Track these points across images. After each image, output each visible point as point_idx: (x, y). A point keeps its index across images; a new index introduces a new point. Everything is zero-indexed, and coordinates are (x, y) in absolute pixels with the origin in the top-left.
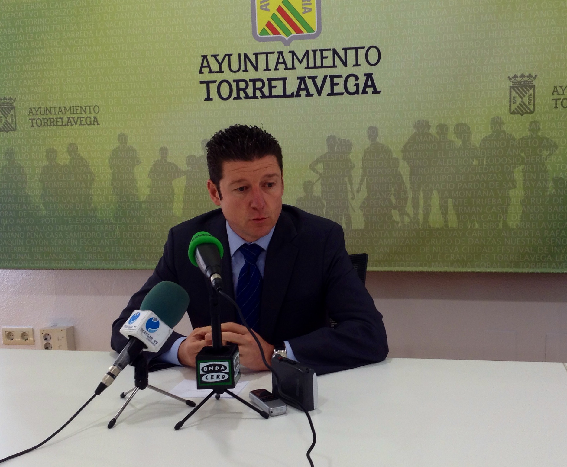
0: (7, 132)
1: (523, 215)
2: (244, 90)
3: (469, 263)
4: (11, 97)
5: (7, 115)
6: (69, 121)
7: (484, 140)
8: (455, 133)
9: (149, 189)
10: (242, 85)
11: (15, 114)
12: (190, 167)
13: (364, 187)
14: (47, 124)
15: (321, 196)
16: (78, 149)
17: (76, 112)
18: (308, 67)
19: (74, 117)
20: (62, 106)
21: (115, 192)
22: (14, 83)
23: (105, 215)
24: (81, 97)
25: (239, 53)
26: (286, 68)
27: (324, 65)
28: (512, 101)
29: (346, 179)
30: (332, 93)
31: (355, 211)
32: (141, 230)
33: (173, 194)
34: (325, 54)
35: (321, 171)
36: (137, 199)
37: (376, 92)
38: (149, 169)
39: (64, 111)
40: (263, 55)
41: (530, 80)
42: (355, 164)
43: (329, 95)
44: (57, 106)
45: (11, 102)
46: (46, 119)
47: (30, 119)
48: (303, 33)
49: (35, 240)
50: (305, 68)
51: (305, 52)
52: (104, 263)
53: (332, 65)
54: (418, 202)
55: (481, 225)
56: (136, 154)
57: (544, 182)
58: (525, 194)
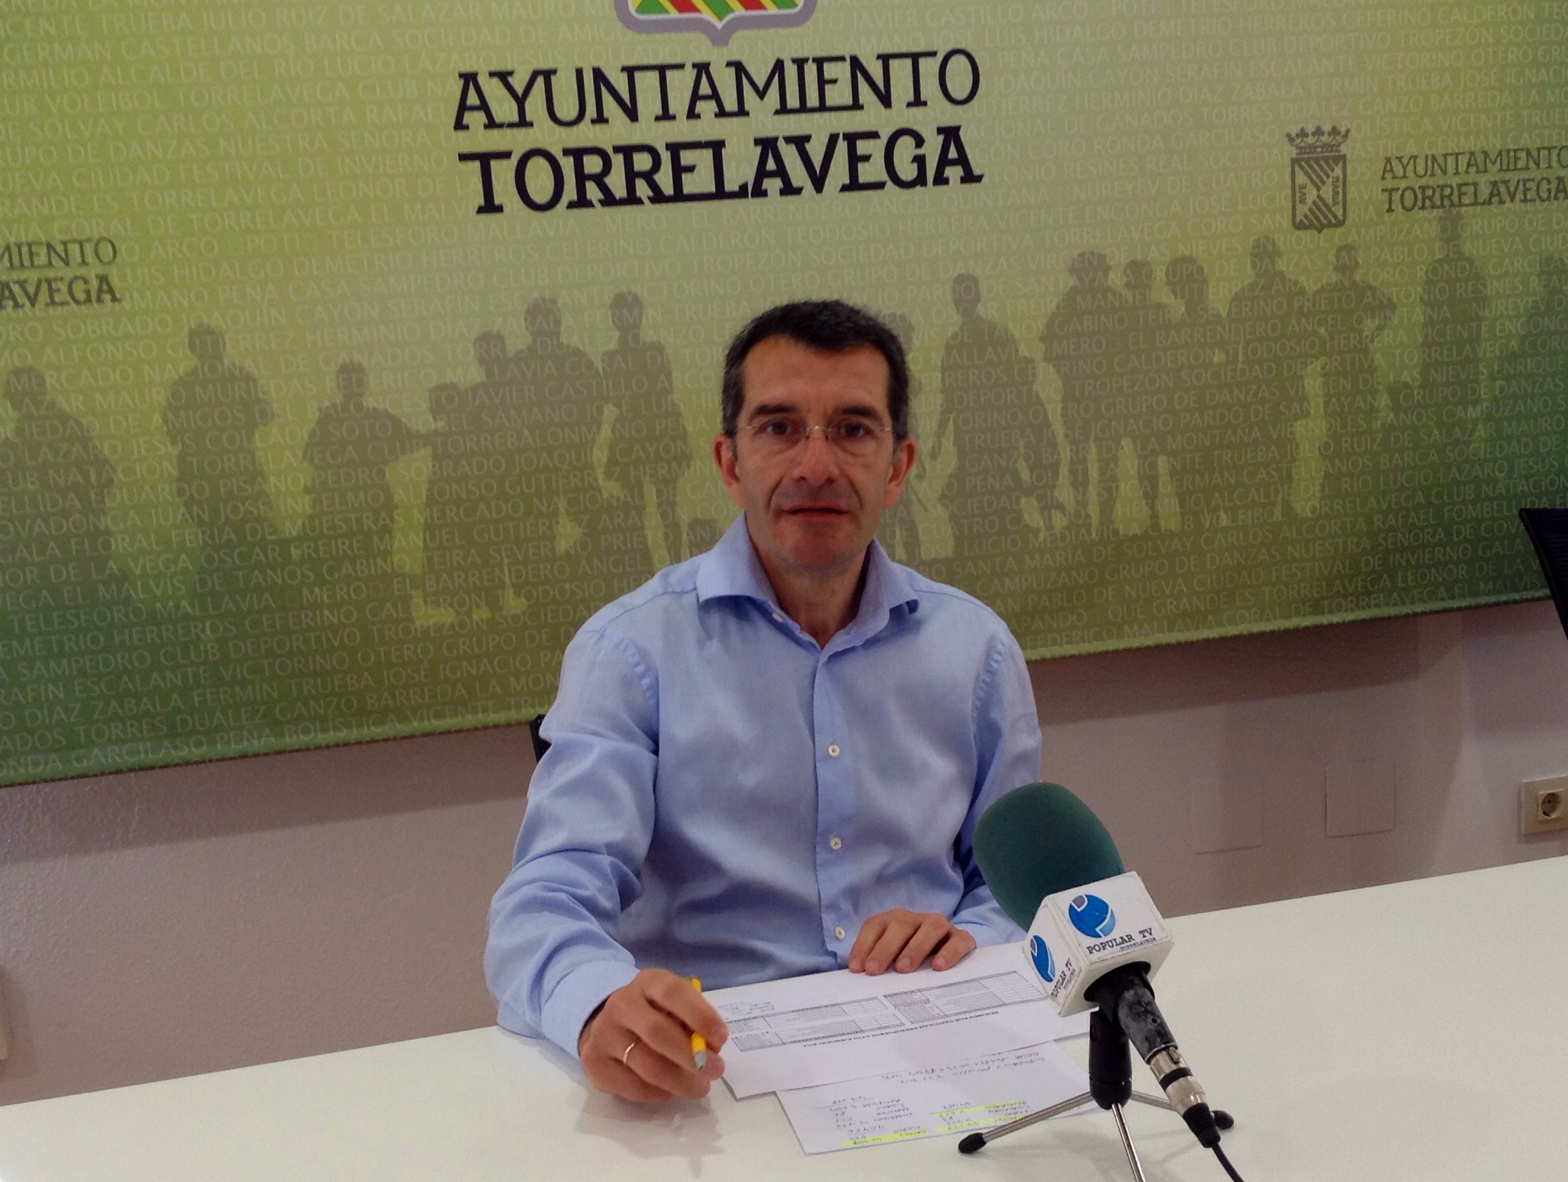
1: (1327, 482)
6: (7, 294)
7: (1238, 298)
8: (1169, 283)
9: (307, 498)
10: (592, 164)
12: (441, 419)
13: (948, 444)
16: (48, 385)
17: (32, 262)
18: (783, 110)
19: (23, 278)
21: (193, 519)
23: (159, 593)
24: (45, 211)
25: (579, 65)
26: (722, 113)
27: (829, 102)
28: (1298, 195)
30: (854, 185)
31: (926, 510)
32: (292, 627)
33: (390, 506)
34: (830, 71)
36: (270, 534)
37: (970, 177)
40: (651, 72)
41: (1334, 142)
43: (844, 188)
48: (762, 9)
50: (774, 111)
51: (771, 66)
52: (167, 748)
53: (849, 102)
54: (1085, 472)
55: (1234, 519)
56: (256, 391)
57: (1369, 397)
58: (1330, 429)
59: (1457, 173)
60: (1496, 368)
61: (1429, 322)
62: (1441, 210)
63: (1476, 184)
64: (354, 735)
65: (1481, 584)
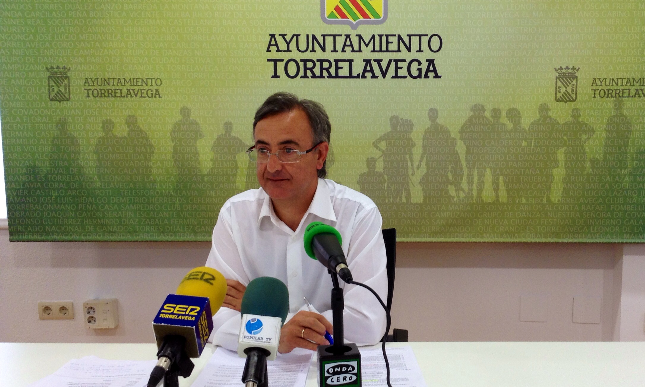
0: (60, 102)
1: (564, 191)
2: (311, 69)
3: (516, 235)
4: (64, 66)
5: (60, 84)
6: (129, 93)
7: (532, 124)
8: (507, 117)
9: (211, 162)
10: (310, 65)
11: (69, 82)
13: (423, 164)
14: (105, 95)
15: (383, 172)
16: (138, 122)
17: (137, 84)
18: (374, 51)
19: (134, 89)
20: (122, 77)
21: (176, 165)
22: (69, 52)
23: (164, 188)
24: (142, 69)
25: (308, 33)
26: (353, 51)
27: (389, 49)
28: (558, 89)
29: (407, 156)
30: (396, 76)
31: (414, 186)
32: (203, 202)
33: (237, 167)
34: (391, 39)
35: (384, 149)
36: (199, 172)
37: (437, 76)
38: (212, 143)
39: (123, 82)
40: (331, 37)
41: (573, 72)
42: (416, 143)
43: (393, 77)
44: (116, 77)
45: (65, 71)
46: (104, 89)
47: (85, 89)
48: (370, 18)
49: (88, 213)
50: (371, 51)
51: (371, 36)
52: (162, 236)
53: (397, 50)
54: (473, 179)
55: (528, 200)
56: (199, 128)
57: (582, 162)
58: (566, 173)
59: (622, 85)
60: (634, 156)
61: (607, 138)
62: (615, 98)
63: (629, 90)
65: (625, 235)
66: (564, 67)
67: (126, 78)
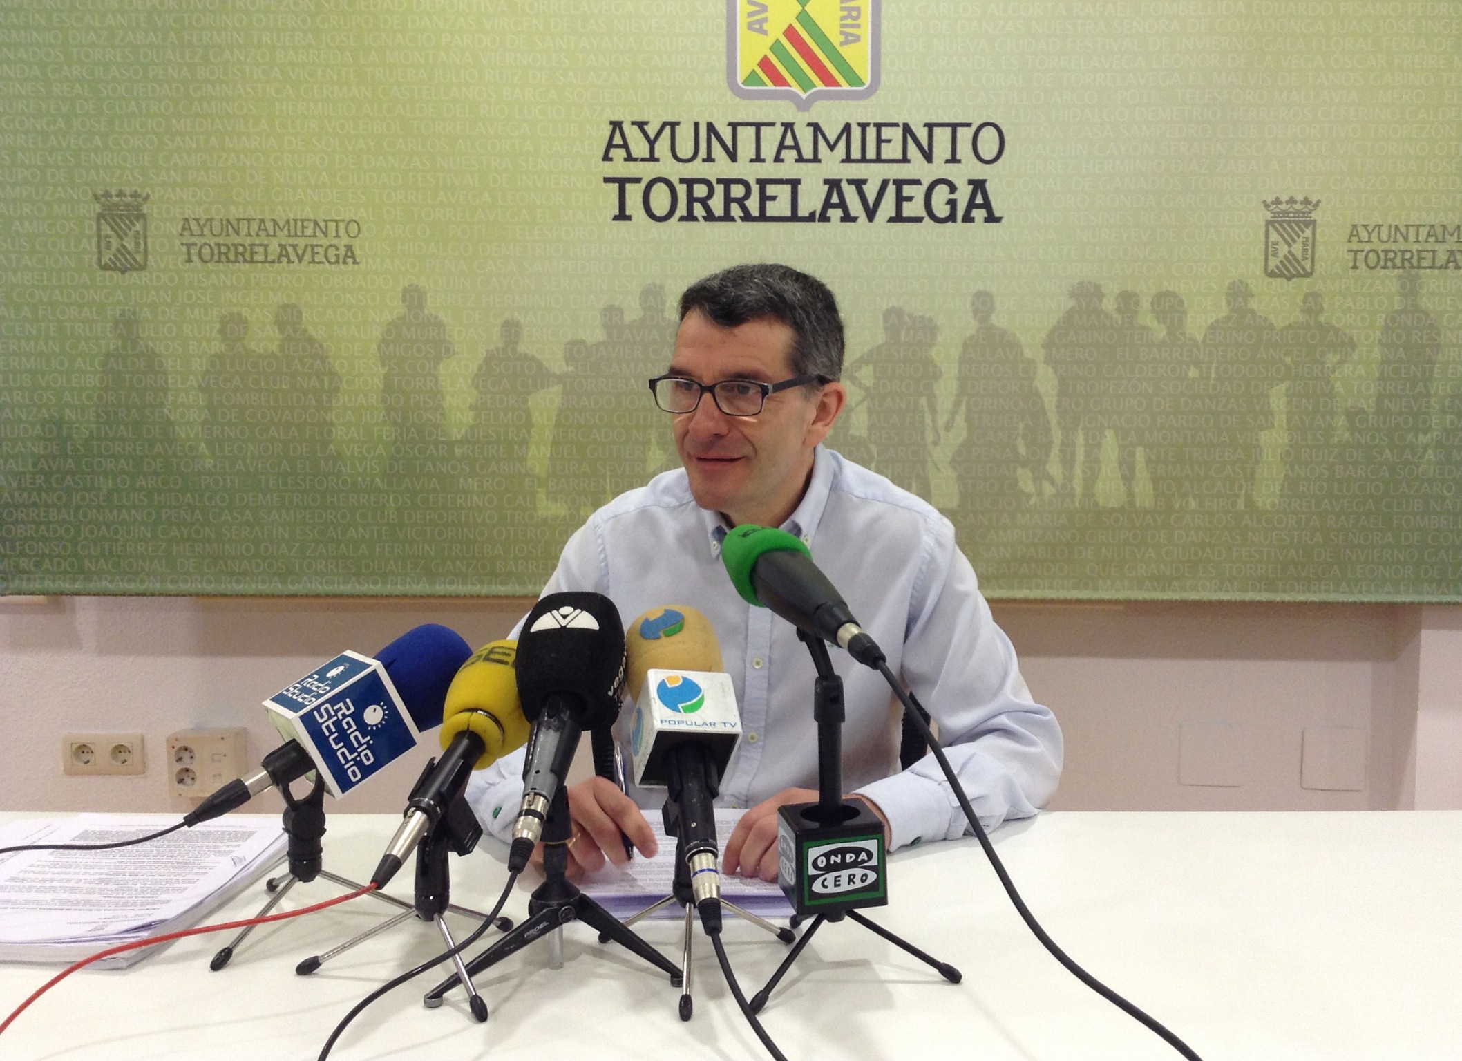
0: (123, 272)
1: (1286, 483)
2: (704, 202)
3: (1175, 583)
4: (136, 191)
5: (124, 231)
6: (284, 253)
7: (1212, 327)
8: (1153, 311)
9: (471, 413)
10: (700, 191)
11: (145, 229)
12: (572, 365)
13: (960, 421)
14: (227, 258)
15: (866, 436)
16: (304, 318)
17: (303, 232)
18: (848, 159)
19: (296, 243)
20: (267, 217)
21: (389, 418)
22: (146, 158)
23: (361, 471)
24: (316, 199)
25: (697, 120)
26: (800, 159)
27: (884, 156)
28: (1270, 249)
29: (923, 401)
30: (898, 218)
31: (938, 469)
32: (449, 505)
33: (529, 425)
34: (886, 133)
35: (869, 383)
36: (442, 436)
37: (991, 218)
38: (473, 368)
39: (272, 227)
40: (749, 128)
41: (1306, 210)
42: (943, 370)
43: (891, 220)
44: (254, 217)
45: (136, 203)
46: (224, 245)
47: (182, 244)
48: (841, 86)
49: (183, 528)
50: (840, 159)
51: (841, 127)
52: (353, 582)
53: (900, 157)
54: (1073, 454)
55: (1201, 504)
56: (444, 334)
57: (1328, 418)
58: (1291, 441)
59: (1417, 241)
61: (1385, 361)
62: (1401, 270)
64: (483, 589)
65: (1426, 585)
66: (1284, 198)
67: (278, 220)
